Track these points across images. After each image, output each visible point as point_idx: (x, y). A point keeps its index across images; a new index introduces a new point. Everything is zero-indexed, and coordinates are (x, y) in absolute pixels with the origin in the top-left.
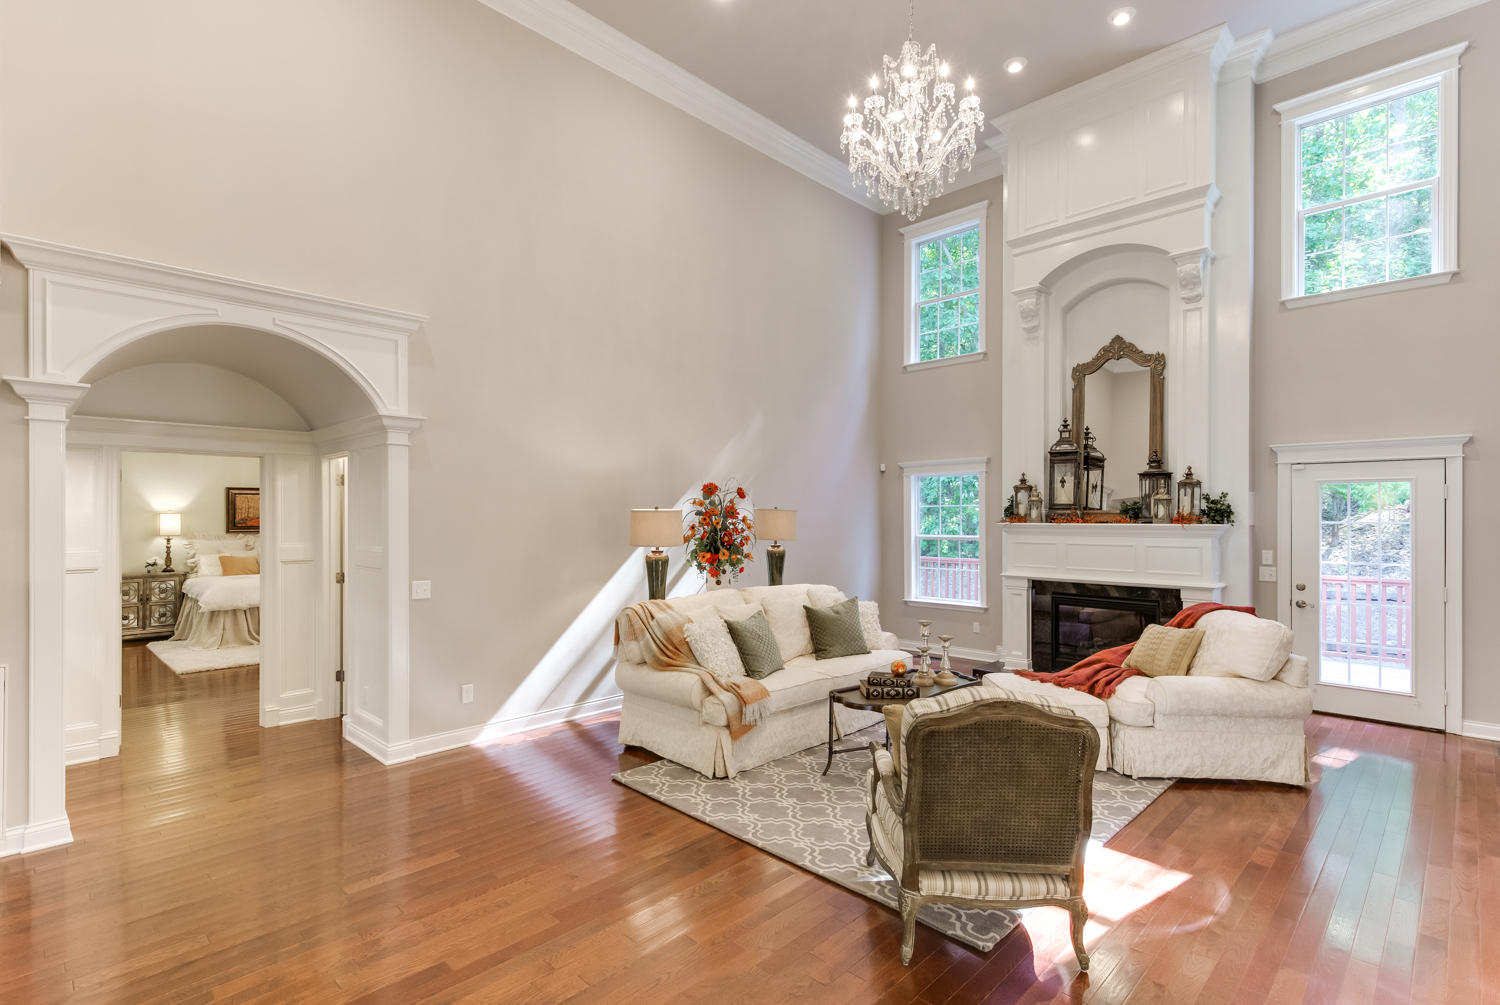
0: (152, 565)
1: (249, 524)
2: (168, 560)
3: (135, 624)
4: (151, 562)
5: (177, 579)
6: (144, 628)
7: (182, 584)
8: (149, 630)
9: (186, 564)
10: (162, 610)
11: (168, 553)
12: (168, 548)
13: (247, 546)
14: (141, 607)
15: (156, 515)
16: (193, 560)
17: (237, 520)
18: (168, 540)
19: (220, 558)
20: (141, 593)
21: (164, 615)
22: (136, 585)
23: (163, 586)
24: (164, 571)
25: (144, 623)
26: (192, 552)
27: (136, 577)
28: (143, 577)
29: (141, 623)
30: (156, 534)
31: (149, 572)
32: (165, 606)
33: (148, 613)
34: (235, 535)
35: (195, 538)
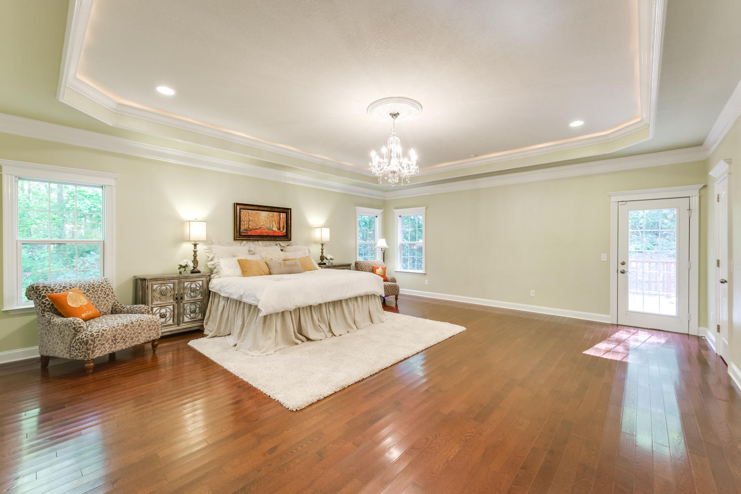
0: (184, 267)
1: (249, 233)
2: (195, 261)
3: (171, 322)
4: (184, 264)
5: (204, 279)
6: (178, 325)
7: (208, 283)
8: (183, 326)
9: (207, 266)
10: (193, 307)
11: (195, 256)
12: (195, 252)
13: (249, 251)
14: (176, 305)
15: (182, 223)
16: (212, 263)
17: (242, 229)
18: (195, 245)
19: (239, 261)
20: (176, 292)
21: (194, 312)
22: (171, 285)
23: (193, 286)
24: (192, 272)
25: (179, 320)
26: (211, 257)
27: (173, 278)
28: (179, 278)
29: (176, 320)
30: (183, 239)
31: (180, 273)
32: (194, 303)
33: (182, 310)
34: (240, 242)
35: (213, 244)
